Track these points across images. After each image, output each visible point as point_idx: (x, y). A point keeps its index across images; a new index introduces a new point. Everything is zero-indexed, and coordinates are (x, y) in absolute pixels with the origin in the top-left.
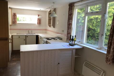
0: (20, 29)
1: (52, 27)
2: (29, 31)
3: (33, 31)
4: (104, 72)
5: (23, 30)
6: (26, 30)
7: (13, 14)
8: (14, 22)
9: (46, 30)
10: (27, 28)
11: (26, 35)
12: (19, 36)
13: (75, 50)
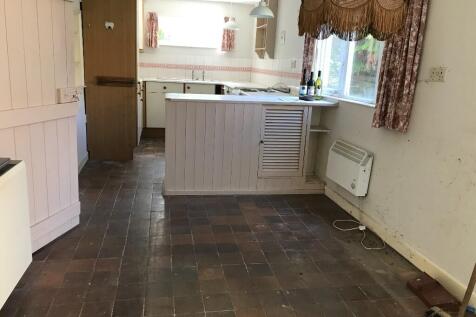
0: (168, 66)
1: (266, 55)
2: (196, 72)
3: (206, 72)
4: (369, 156)
5: (177, 67)
6: (187, 67)
7: (149, 16)
8: (151, 42)
9: (250, 70)
10: (188, 63)
11: (185, 84)
12: (165, 85)
13: (311, 109)
